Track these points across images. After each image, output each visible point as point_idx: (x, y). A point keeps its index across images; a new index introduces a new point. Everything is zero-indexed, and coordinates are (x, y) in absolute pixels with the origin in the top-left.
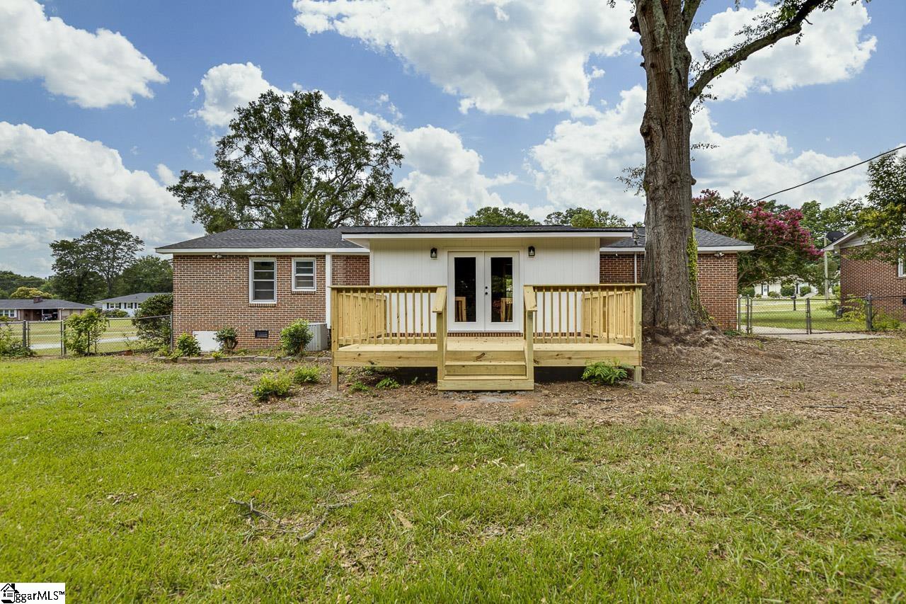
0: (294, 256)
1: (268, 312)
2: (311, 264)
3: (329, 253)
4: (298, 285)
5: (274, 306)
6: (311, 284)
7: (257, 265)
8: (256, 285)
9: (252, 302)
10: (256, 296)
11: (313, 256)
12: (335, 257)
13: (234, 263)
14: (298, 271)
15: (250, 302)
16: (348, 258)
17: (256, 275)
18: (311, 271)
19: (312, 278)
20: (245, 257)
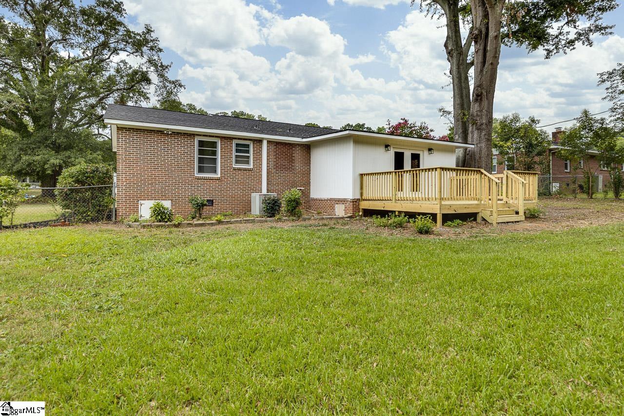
0: (236, 138)
1: (213, 184)
2: (248, 146)
3: (266, 139)
4: (237, 162)
5: (218, 179)
6: (248, 163)
7: (201, 143)
8: (201, 160)
9: (197, 175)
10: (201, 170)
11: (249, 140)
12: (270, 142)
13: (182, 140)
14: (237, 151)
15: (196, 175)
16: (278, 144)
17: (201, 152)
18: (248, 152)
19: (248, 157)
20: (192, 135)
